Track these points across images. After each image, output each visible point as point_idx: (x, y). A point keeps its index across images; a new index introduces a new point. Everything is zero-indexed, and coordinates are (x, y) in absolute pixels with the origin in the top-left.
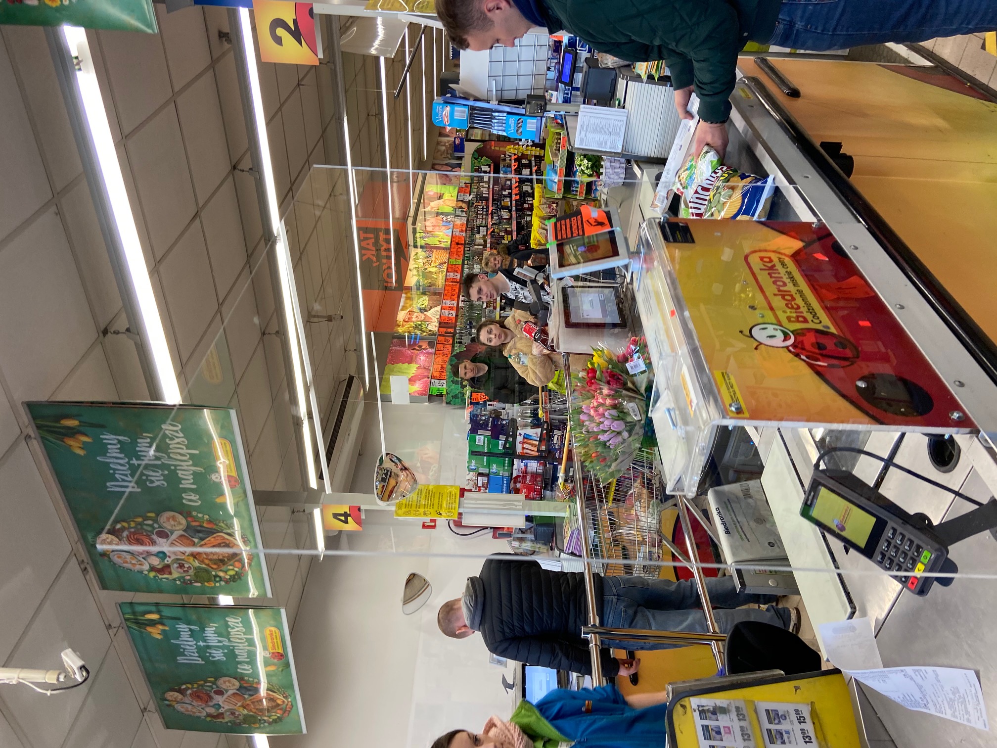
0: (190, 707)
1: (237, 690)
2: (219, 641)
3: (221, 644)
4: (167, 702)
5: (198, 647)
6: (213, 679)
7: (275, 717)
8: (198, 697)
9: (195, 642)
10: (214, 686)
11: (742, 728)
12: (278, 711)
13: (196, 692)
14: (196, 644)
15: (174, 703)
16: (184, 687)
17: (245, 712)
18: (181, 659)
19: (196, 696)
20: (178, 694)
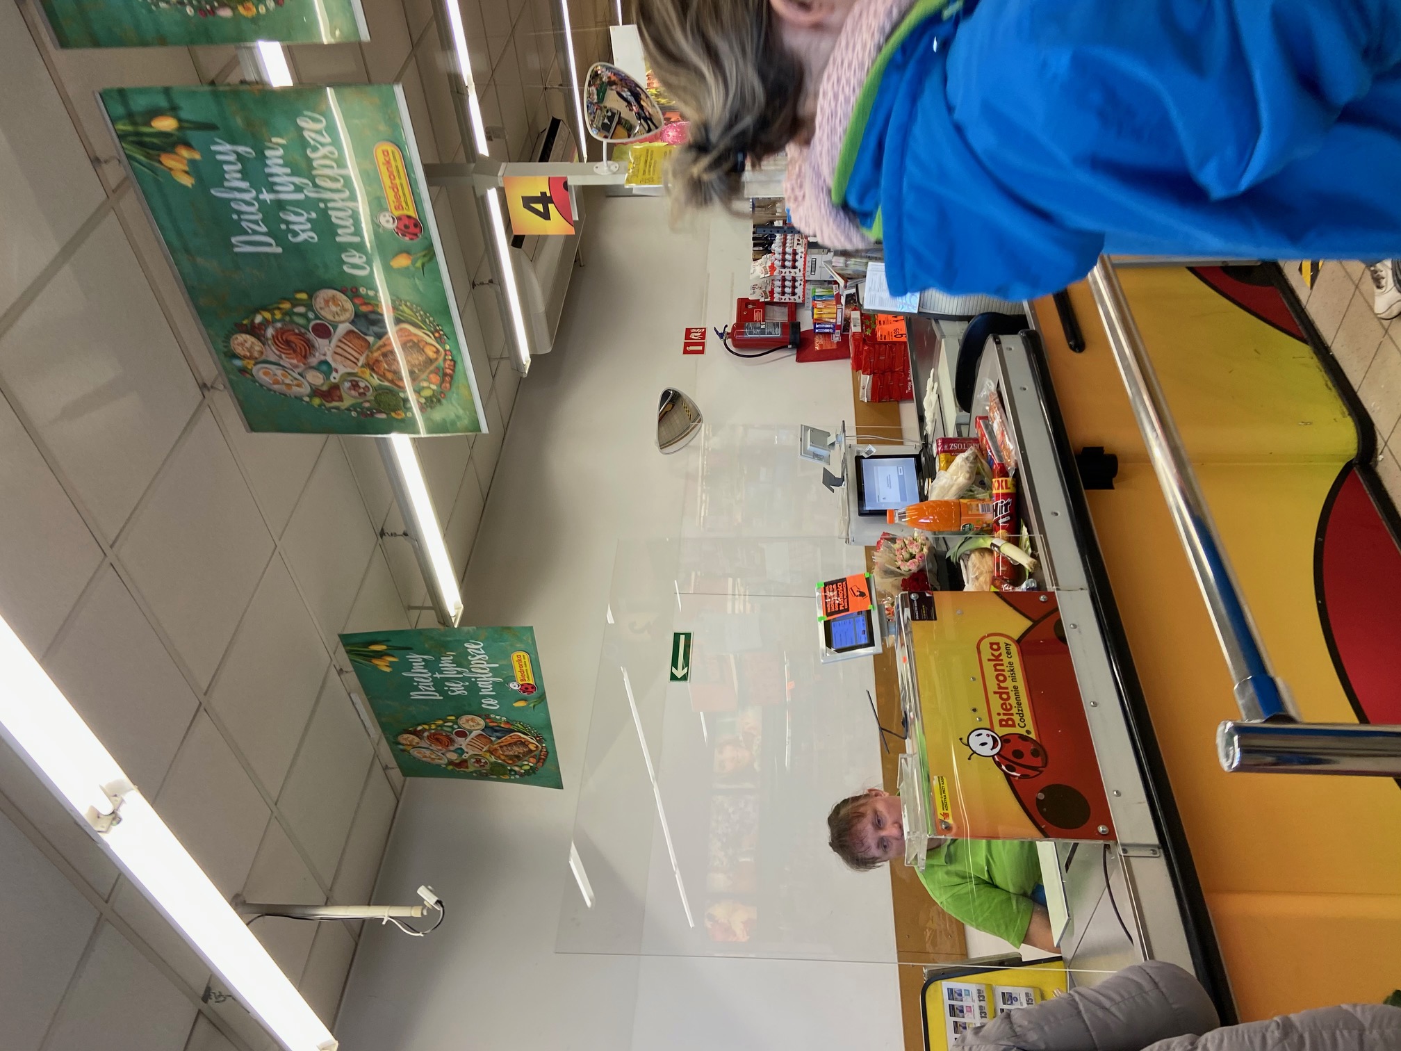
0: (428, 753)
1: (483, 730)
2: (459, 673)
3: (461, 676)
4: (401, 747)
5: (434, 680)
6: (453, 718)
7: (527, 768)
8: (437, 740)
9: (430, 674)
10: (455, 726)
11: (981, 1008)
12: (532, 760)
13: (434, 734)
14: (431, 677)
15: (409, 748)
16: (420, 728)
17: (493, 759)
18: (414, 695)
19: (435, 738)
20: (414, 737)
